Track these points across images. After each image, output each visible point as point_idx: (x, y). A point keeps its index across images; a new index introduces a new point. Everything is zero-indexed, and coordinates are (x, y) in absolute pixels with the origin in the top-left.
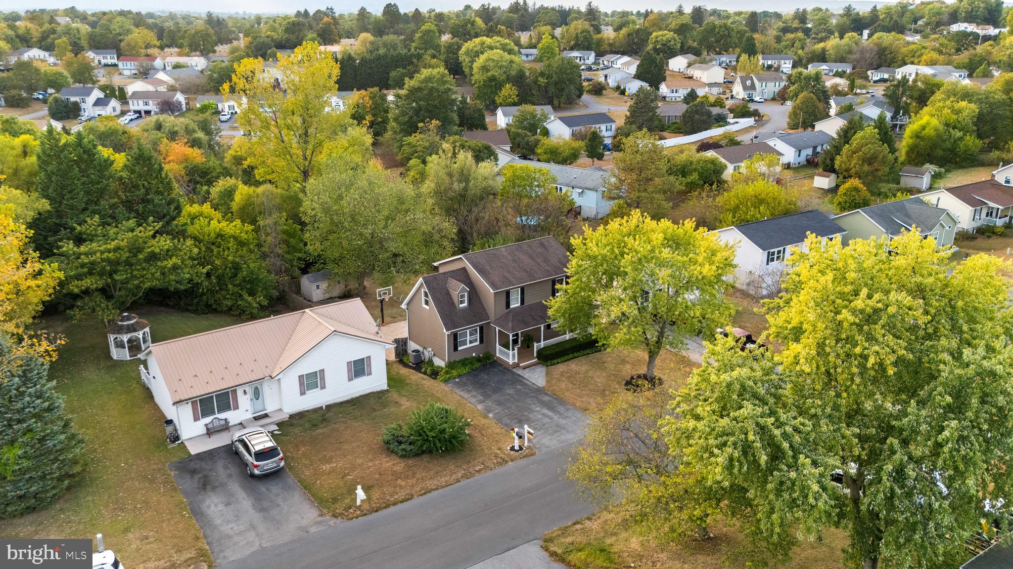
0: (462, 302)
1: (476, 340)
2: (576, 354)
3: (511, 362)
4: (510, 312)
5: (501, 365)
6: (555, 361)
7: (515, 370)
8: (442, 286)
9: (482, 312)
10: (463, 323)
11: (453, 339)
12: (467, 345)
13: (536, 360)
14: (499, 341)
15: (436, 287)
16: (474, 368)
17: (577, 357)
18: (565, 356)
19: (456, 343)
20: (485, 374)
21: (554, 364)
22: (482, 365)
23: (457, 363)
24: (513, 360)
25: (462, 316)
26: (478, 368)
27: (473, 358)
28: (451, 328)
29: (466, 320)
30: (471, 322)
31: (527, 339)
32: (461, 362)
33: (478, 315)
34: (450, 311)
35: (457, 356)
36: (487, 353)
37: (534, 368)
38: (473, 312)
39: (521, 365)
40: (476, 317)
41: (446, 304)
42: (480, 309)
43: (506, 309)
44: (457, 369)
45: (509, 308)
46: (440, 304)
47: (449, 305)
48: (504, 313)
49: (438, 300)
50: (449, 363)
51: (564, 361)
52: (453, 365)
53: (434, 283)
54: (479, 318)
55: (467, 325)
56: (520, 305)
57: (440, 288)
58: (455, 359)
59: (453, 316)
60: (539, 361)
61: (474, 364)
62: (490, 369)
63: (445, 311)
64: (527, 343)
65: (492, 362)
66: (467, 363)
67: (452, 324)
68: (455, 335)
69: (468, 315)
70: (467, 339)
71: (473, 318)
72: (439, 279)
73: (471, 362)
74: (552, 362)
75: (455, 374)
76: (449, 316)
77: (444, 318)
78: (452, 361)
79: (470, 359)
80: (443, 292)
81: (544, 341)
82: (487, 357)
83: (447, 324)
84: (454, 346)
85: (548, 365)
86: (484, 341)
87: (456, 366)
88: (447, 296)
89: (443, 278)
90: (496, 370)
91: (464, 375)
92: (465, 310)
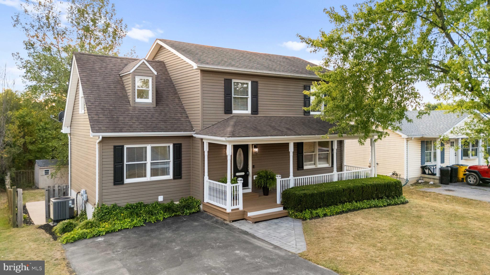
0: (142, 95)
1: (165, 172)
2: (358, 204)
3: (229, 207)
4: (232, 118)
5: (209, 217)
6: (320, 211)
7: (236, 225)
8: (111, 71)
9: (180, 118)
10: (136, 126)
11: (113, 154)
12: (145, 176)
13: (281, 209)
14: (209, 166)
15: (99, 70)
16: (151, 221)
17: (359, 209)
18: (337, 205)
19: (120, 167)
20: (169, 230)
21: (318, 217)
22: (173, 217)
23: (121, 209)
24: (234, 205)
25: (139, 117)
26: (160, 220)
27: (157, 205)
28: (105, 129)
29: (145, 124)
30: (155, 128)
31: (265, 176)
32: (130, 209)
33: (171, 121)
34: (113, 105)
35: (122, 195)
36: (184, 197)
37: (278, 223)
38: (164, 115)
39: (250, 214)
40: (168, 124)
41: (108, 94)
42: (177, 113)
43: (225, 113)
44: (114, 220)
45: (231, 113)
46: (97, 92)
47: (116, 97)
48: (220, 120)
49: (94, 85)
50: (103, 207)
51: (337, 213)
52: (108, 214)
53: (97, 64)
54: (172, 126)
55: (145, 130)
56: (250, 113)
57: (106, 72)
58: (117, 202)
59: (118, 112)
60: (286, 211)
61: (159, 214)
62: (185, 223)
63: (102, 103)
64: (265, 185)
65: (194, 213)
66: (141, 212)
67: (112, 124)
68: (117, 147)
69: (151, 117)
70: (146, 163)
71: (159, 124)
72: (109, 62)
73: (151, 211)
74: (314, 212)
75: (103, 229)
76: (108, 112)
77: (95, 112)
78: (109, 204)
79: (151, 205)
80: (110, 79)
81: (294, 176)
82: (184, 204)
83: (98, 121)
84: (114, 173)
85: (304, 218)
86: (183, 175)
87: (115, 216)
88: (115, 85)
89: (117, 63)
90: (196, 224)
91: (123, 231)
92: (147, 110)
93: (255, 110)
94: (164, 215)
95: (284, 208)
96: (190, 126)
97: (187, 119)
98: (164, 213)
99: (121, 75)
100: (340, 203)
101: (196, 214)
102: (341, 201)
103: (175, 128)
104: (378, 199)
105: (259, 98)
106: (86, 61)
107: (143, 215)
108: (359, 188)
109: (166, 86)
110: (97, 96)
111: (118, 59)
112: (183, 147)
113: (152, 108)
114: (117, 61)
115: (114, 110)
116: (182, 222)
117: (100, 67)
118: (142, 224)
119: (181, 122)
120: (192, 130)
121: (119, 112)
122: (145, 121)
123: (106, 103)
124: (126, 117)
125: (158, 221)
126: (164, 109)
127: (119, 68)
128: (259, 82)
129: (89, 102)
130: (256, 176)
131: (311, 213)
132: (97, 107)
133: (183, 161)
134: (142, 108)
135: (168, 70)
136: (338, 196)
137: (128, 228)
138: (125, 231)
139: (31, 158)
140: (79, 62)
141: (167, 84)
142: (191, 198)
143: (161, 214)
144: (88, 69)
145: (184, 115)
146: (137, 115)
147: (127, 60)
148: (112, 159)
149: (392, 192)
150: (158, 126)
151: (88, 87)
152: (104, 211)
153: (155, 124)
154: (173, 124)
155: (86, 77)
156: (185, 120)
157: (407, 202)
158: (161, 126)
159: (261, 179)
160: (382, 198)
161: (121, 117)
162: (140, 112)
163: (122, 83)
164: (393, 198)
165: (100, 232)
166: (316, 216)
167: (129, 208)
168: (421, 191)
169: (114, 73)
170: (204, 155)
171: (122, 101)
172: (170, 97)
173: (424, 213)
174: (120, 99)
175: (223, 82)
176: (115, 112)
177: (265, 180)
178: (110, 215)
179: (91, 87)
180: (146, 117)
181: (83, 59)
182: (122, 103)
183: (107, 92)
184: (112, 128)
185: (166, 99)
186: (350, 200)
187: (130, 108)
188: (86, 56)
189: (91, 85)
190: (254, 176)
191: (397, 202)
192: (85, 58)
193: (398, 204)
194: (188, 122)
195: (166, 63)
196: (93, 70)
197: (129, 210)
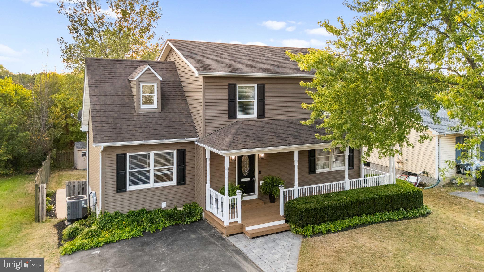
0: (148, 101)
1: (168, 178)
3: (226, 220)
4: (235, 124)
5: (209, 228)
6: (323, 227)
7: (232, 240)
8: (120, 76)
9: (185, 123)
10: (139, 134)
11: (116, 162)
12: (149, 183)
13: (283, 222)
14: (210, 173)
15: (108, 75)
16: (151, 230)
17: (369, 224)
18: (344, 219)
19: (123, 175)
20: (165, 243)
21: (320, 233)
22: (173, 225)
23: (123, 217)
24: (232, 218)
25: (143, 124)
26: (160, 230)
27: (160, 212)
28: (107, 138)
29: (148, 131)
30: (157, 136)
31: (270, 183)
32: (133, 216)
33: (174, 127)
34: (118, 113)
35: (124, 203)
36: (188, 203)
37: (276, 239)
38: (168, 121)
39: (248, 229)
40: (171, 130)
41: (115, 101)
42: (182, 118)
43: (229, 118)
44: (115, 229)
45: (235, 118)
46: (103, 99)
47: (122, 103)
48: (224, 126)
49: (102, 92)
50: (106, 214)
51: (343, 230)
52: (110, 221)
53: (107, 69)
54: (176, 132)
55: (147, 138)
56: (256, 117)
57: (115, 78)
58: (119, 209)
59: (122, 120)
60: (288, 225)
61: (160, 222)
62: (182, 235)
63: (107, 110)
64: (270, 192)
65: (195, 221)
66: (143, 219)
67: (115, 133)
68: (119, 156)
69: (154, 123)
70: (149, 170)
71: (162, 130)
72: (119, 66)
73: (152, 219)
74: (317, 227)
75: (103, 239)
76: (112, 120)
77: (100, 120)
78: (112, 211)
79: (153, 212)
80: (118, 84)
81: (299, 186)
82: (187, 210)
83: (101, 131)
84: (117, 181)
85: (305, 235)
86: (187, 180)
87: (116, 224)
88: (122, 90)
89: (127, 66)
90: (193, 236)
91: (120, 242)
92: (152, 116)
93: (261, 114)
94: (165, 223)
95: (286, 221)
96: (194, 131)
97: (192, 124)
98: (165, 221)
99: (129, 80)
100: (347, 217)
101: (197, 223)
102: (349, 215)
103: (177, 134)
104: (393, 211)
105: (266, 101)
106: (96, 67)
107: (144, 224)
108: (370, 200)
109: (174, 89)
110: (103, 103)
111: (129, 63)
112: (187, 153)
113: (157, 114)
114: (127, 65)
115: (118, 117)
116: (181, 233)
117: (110, 71)
118: (141, 234)
119: (185, 127)
120: (195, 136)
121: (124, 120)
122: (148, 128)
123: (111, 110)
124: (130, 124)
125: (157, 230)
126: (170, 114)
127: (128, 72)
128: (266, 85)
129: (94, 110)
130: (263, 182)
131: (313, 228)
132: (102, 115)
133: (186, 167)
134: (147, 114)
135: (178, 71)
136: (346, 209)
137: (126, 239)
138: (122, 242)
139: (72, 138)
140: (90, 68)
141: (175, 87)
142: (195, 204)
143: (162, 222)
144: (98, 75)
145: (189, 120)
146: (141, 122)
147: (138, 63)
148: (115, 168)
149: (410, 203)
150: (160, 133)
151: (96, 94)
152: (107, 219)
153: (158, 131)
154: (177, 130)
155: (95, 83)
156: (190, 125)
157: (429, 213)
158: (165, 133)
159: (266, 185)
160: (398, 210)
161: (124, 125)
162: (144, 119)
163: (129, 88)
164: (412, 210)
165: (98, 243)
166: (319, 233)
167: (131, 215)
168: (451, 196)
169: (123, 78)
170: (206, 162)
171: (128, 108)
172: (176, 101)
173: (442, 233)
174: (126, 105)
175: (227, 87)
176: (119, 120)
177: (271, 187)
178: (112, 223)
179: (99, 94)
180: (149, 124)
181: (94, 65)
182: (127, 110)
183: (114, 99)
184: (114, 138)
185: (172, 103)
186: (359, 213)
187: (135, 114)
188: (98, 61)
189: (98, 92)
190: (261, 182)
191: (415, 215)
192: (96, 63)
193: (417, 217)
194: (192, 127)
195: (176, 64)
196: (103, 75)
197: (131, 217)
